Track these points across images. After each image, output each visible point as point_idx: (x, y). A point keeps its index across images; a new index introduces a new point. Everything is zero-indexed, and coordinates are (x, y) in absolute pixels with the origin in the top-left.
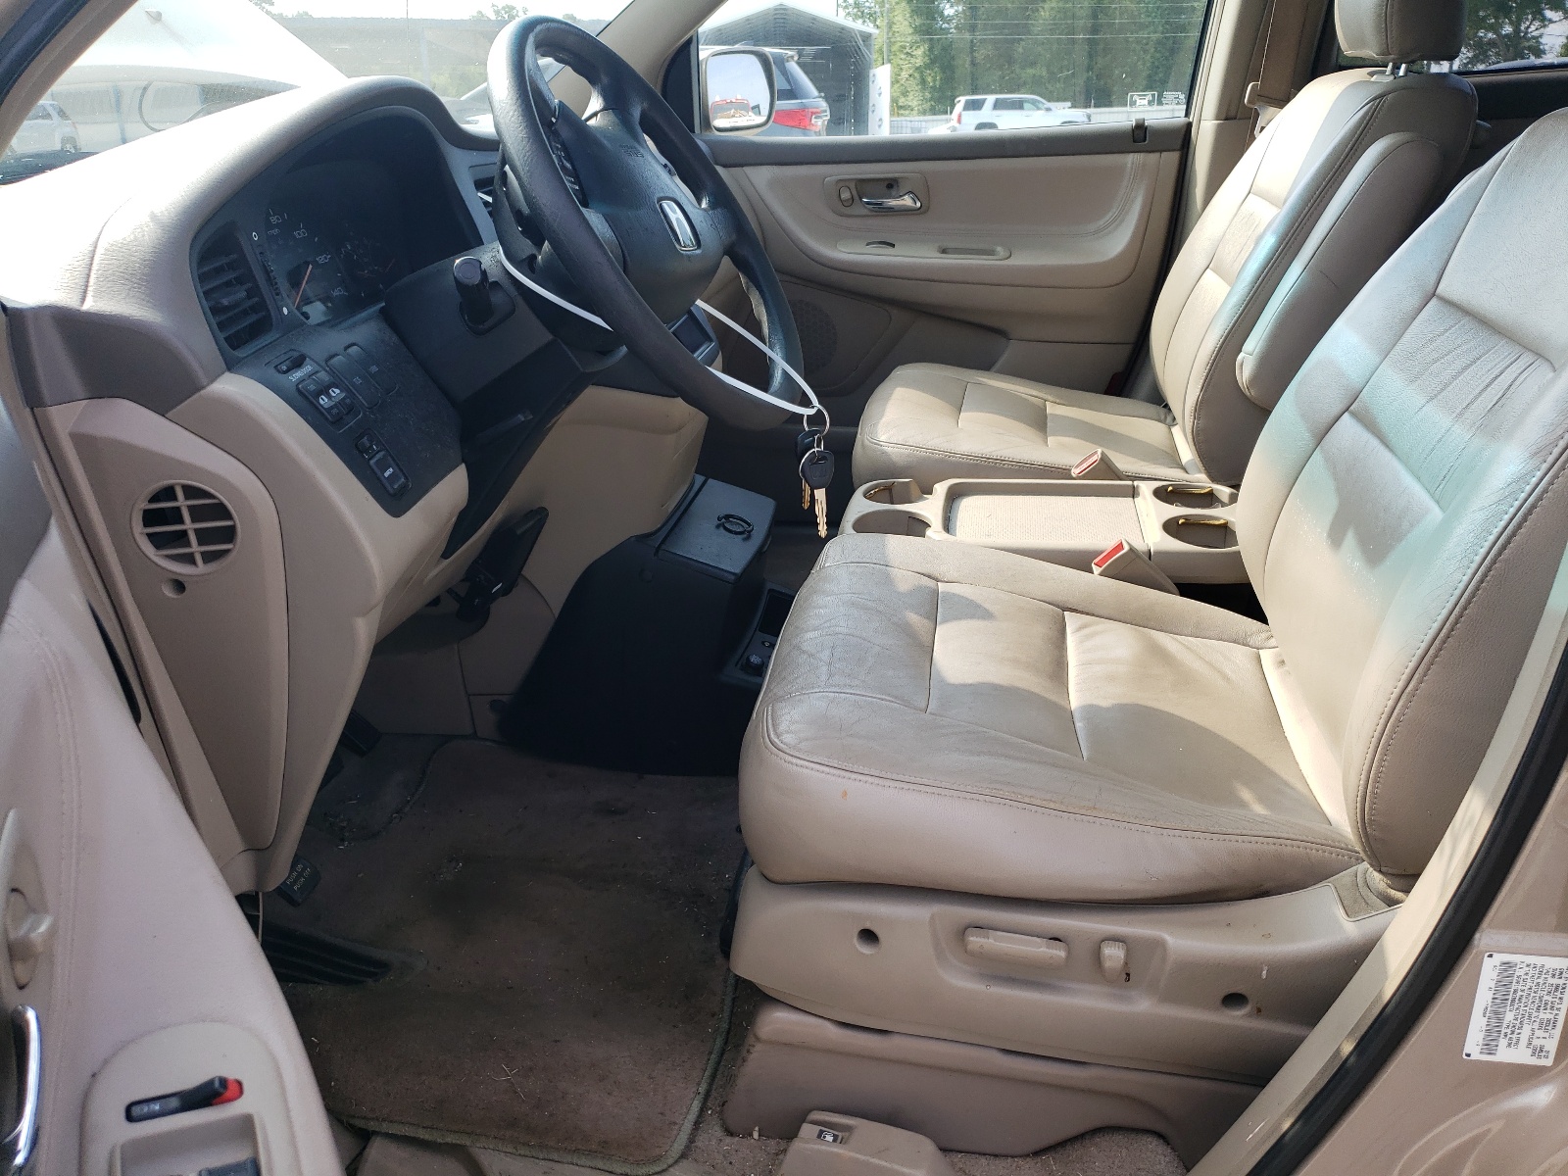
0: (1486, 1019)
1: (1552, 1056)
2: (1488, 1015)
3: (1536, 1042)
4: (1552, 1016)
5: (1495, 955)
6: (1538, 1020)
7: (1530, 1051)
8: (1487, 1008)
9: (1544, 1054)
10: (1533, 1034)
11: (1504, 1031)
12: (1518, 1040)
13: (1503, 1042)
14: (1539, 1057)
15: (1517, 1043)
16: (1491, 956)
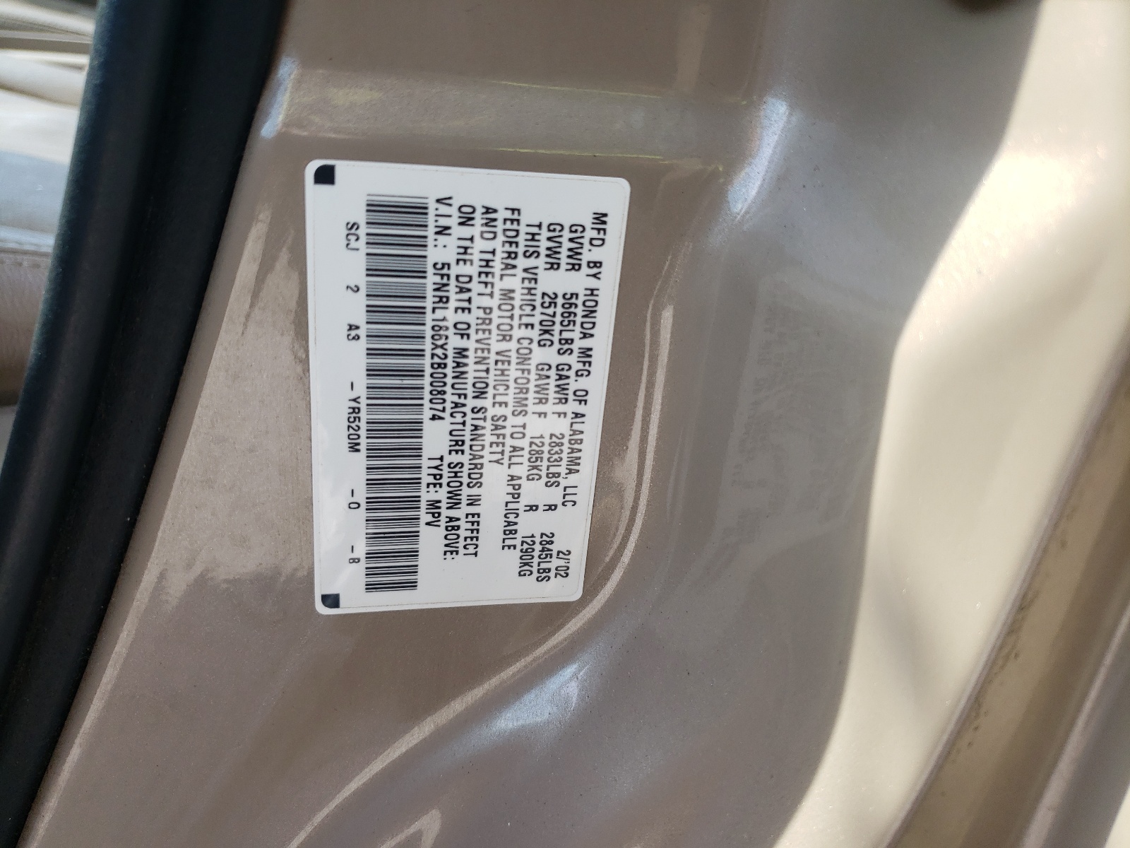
0: (361, 459)
1: (578, 564)
2: (364, 442)
3: (529, 525)
4: (562, 426)
5: (343, 168)
6: (524, 443)
7: (514, 556)
8: (356, 410)
9: (555, 563)
10: (516, 496)
11: (426, 495)
12: (474, 519)
13: (431, 540)
14: (544, 575)
15: (474, 537)
16: (325, 176)
